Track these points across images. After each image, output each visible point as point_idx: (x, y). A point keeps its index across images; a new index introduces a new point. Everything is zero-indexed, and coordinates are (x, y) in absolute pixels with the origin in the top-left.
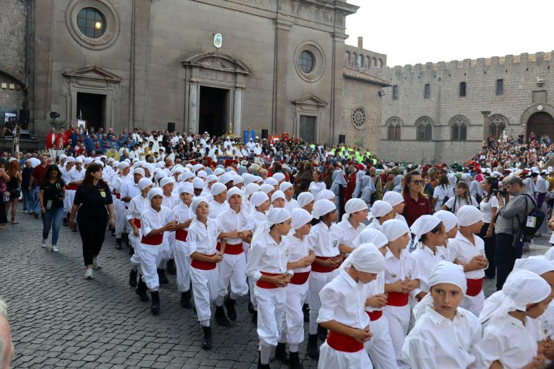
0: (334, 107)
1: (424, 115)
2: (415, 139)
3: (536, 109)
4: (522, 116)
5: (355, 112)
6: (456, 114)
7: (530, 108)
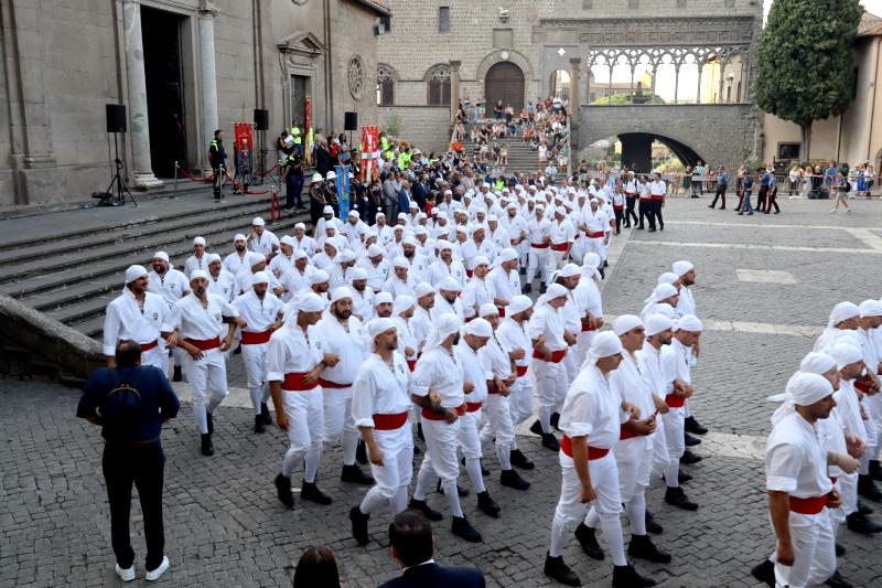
0: (330, 56)
3: (499, 57)
4: (479, 68)
7: (490, 55)
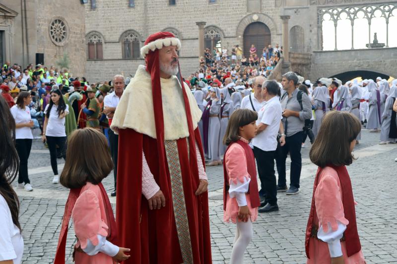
0: (26, 18)
1: (129, 28)
2: (121, 57)
3: (252, 19)
4: (238, 27)
5: (53, 24)
6: (166, 26)
7: (246, 17)
